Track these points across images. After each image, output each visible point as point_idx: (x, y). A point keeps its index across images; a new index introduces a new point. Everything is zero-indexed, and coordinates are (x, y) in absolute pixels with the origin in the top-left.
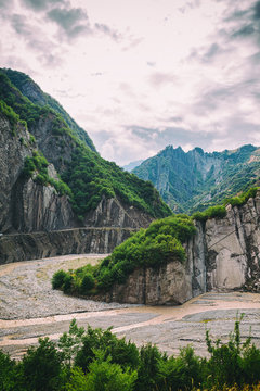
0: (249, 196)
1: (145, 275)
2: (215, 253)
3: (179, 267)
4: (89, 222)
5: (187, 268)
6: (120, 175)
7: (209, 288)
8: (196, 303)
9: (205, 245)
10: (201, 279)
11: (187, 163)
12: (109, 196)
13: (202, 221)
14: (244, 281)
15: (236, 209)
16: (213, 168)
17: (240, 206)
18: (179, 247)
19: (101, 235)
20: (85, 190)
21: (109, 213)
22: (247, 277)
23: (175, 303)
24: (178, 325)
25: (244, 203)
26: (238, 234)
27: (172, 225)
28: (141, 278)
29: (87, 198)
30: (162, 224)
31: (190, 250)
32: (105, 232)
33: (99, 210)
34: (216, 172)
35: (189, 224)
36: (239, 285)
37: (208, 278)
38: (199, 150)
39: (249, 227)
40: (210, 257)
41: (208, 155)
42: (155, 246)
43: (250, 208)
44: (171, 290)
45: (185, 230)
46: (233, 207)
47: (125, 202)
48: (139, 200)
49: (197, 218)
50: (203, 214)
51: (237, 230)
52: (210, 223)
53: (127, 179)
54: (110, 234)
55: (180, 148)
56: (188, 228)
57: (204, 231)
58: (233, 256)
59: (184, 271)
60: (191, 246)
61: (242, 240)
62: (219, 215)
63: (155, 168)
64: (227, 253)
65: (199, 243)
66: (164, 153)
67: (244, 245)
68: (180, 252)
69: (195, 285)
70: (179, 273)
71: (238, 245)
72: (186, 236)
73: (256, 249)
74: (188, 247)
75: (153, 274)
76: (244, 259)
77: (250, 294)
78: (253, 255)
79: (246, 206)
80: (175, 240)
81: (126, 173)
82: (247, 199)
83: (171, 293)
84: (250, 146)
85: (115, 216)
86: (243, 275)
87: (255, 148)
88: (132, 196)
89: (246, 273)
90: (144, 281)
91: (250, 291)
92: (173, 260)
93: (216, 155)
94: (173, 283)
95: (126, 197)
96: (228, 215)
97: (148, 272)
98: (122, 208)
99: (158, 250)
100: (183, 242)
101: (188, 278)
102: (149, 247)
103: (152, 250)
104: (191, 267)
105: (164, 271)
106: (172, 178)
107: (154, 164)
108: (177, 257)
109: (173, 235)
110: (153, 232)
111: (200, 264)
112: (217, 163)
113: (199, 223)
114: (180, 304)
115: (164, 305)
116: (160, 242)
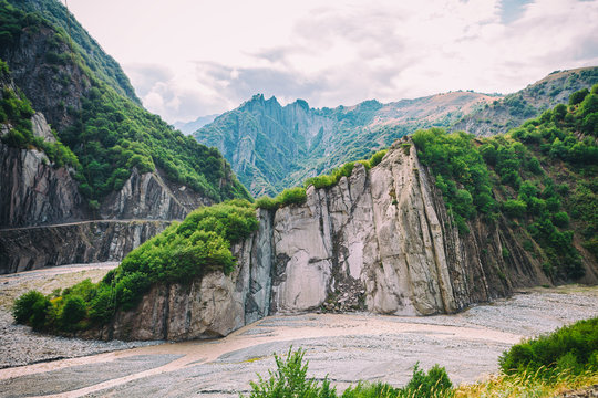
0: (343, 174)
1: (168, 295)
2: (285, 258)
3: (222, 281)
4: (109, 212)
5: (239, 282)
6: (166, 136)
7: (272, 310)
8: (247, 333)
9: (273, 247)
10: (261, 298)
11: (283, 122)
12: (143, 169)
13: (270, 209)
14: (324, 297)
15: (322, 193)
16: (321, 131)
17: (328, 188)
18: (224, 251)
19: (128, 232)
20: (104, 159)
21: (143, 197)
22: (328, 291)
23: (213, 335)
24: (206, 369)
25: (334, 185)
26: (322, 230)
27: (218, 216)
28: (161, 300)
29: (107, 173)
30: (206, 215)
31: (246, 255)
32: (133, 227)
33: (126, 191)
34: (326, 138)
35: (247, 216)
36: (316, 304)
37: (272, 294)
38: (302, 103)
39: (340, 219)
40: (278, 266)
41: (316, 113)
42: (185, 249)
43: (342, 191)
44: (206, 316)
45: (238, 224)
46: (317, 189)
47: (172, 179)
48: (195, 176)
49: (263, 206)
50: (274, 200)
51: (322, 223)
52: (281, 213)
53: (179, 143)
54: (144, 230)
55: (274, 99)
56: (245, 221)
57: (273, 225)
58: (312, 261)
59: (232, 287)
60: (248, 248)
61: (328, 237)
62: (295, 201)
63: (235, 128)
64: (304, 258)
65: (263, 243)
66: (249, 105)
67: (329, 245)
68: (226, 258)
69: (250, 307)
70: (221, 289)
71: (321, 247)
72: (239, 233)
73: (346, 251)
74: (242, 250)
75: (180, 293)
76: (327, 266)
78: (341, 259)
79: (336, 188)
80: (220, 239)
81: (178, 134)
82: (338, 178)
83: (207, 321)
84: (374, 102)
85: (152, 201)
86: (324, 289)
87: (380, 106)
88: (183, 170)
89: (328, 286)
90: (166, 305)
91: (331, 311)
92: (211, 271)
93: (326, 112)
94: (210, 305)
95: (174, 172)
96: (309, 202)
97: (173, 291)
98: (165, 190)
99: (189, 255)
100: (233, 242)
101: (240, 297)
102: (176, 252)
103: (181, 257)
104: (246, 279)
105: (198, 288)
106: (260, 145)
107: (234, 122)
108: (223, 266)
109: (219, 232)
110: (189, 227)
111: (262, 275)
112: (328, 125)
113: (266, 213)
114: (222, 337)
115: (196, 339)
116: (194, 244)
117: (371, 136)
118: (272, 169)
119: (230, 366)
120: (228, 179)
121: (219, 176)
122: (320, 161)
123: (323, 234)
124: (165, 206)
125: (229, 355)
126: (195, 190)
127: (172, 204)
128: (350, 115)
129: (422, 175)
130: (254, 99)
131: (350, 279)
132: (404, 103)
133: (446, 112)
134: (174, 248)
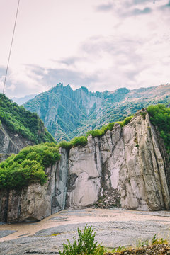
0: (108, 129)
1: (8, 196)
2: (75, 176)
3: (39, 188)
5: (49, 189)
6: (8, 106)
7: (67, 206)
8: (52, 219)
9: (68, 170)
10: (61, 199)
11: (74, 99)
13: (67, 148)
14: (97, 199)
15: (96, 139)
16: (95, 104)
17: (100, 137)
18: (41, 171)
22: (99, 196)
23: (33, 220)
24: (29, 239)
25: (103, 135)
26: (96, 161)
27: (38, 152)
28: (4, 199)
30: (31, 151)
31: (53, 174)
34: (98, 108)
35: (54, 152)
36: (92, 203)
37: (67, 197)
38: (84, 89)
39: (106, 154)
40: (71, 180)
41: (92, 94)
42: (19, 170)
43: (107, 139)
44: (30, 209)
45: (49, 156)
46: (93, 137)
47: (11, 131)
48: (24, 129)
49: (63, 146)
50: (69, 143)
51: (96, 157)
52: (73, 150)
53: (15, 110)
55: (69, 86)
56: (52, 154)
57: (68, 157)
58: (90, 178)
59: (44, 192)
60: (54, 170)
61: (99, 165)
62: (81, 144)
63: (47, 102)
64: (85, 176)
65: (62, 168)
66: (55, 89)
67: (100, 169)
68: (41, 175)
69: (55, 204)
70: (38, 193)
71: (95, 170)
72: (49, 161)
73: (109, 173)
74: (51, 171)
75: (15, 195)
76: (99, 181)
77: (99, 210)
78: (107, 177)
79: (104, 137)
80: (39, 164)
81: (15, 105)
82: (105, 131)
83: (30, 211)
84: (125, 89)
86: (97, 194)
87: (128, 91)
88: (17, 125)
89: (99, 193)
90: (7, 202)
91: (100, 207)
92: (33, 183)
93: (98, 94)
94: (32, 202)
95: (12, 126)
96: (89, 145)
97: (11, 194)
98: (7, 136)
99: (21, 173)
100: (46, 166)
101: (49, 198)
102: (14, 171)
103: (16, 174)
104: (53, 188)
105: (25, 192)
106: (60, 111)
107: (46, 99)
108: (40, 180)
109: (38, 161)
110: (21, 157)
111: (62, 185)
112: (99, 101)
113: (64, 150)
114: (38, 221)
115: (23, 222)
116: (24, 167)
117: (123, 108)
118: (67, 125)
119: (43, 238)
120: (42, 131)
121: (37, 129)
122: (94, 121)
123: (96, 163)
124: (7, 145)
125: (42, 232)
126: (23, 137)
127: (10, 144)
128: (111, 96)
129: (152, 131)
130: (57, 86)
131: (112, 189)
132: (142, 90)
133: (165, 95)
134: (13, 169)
